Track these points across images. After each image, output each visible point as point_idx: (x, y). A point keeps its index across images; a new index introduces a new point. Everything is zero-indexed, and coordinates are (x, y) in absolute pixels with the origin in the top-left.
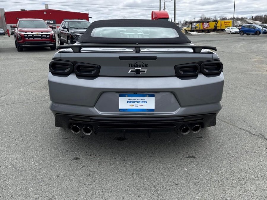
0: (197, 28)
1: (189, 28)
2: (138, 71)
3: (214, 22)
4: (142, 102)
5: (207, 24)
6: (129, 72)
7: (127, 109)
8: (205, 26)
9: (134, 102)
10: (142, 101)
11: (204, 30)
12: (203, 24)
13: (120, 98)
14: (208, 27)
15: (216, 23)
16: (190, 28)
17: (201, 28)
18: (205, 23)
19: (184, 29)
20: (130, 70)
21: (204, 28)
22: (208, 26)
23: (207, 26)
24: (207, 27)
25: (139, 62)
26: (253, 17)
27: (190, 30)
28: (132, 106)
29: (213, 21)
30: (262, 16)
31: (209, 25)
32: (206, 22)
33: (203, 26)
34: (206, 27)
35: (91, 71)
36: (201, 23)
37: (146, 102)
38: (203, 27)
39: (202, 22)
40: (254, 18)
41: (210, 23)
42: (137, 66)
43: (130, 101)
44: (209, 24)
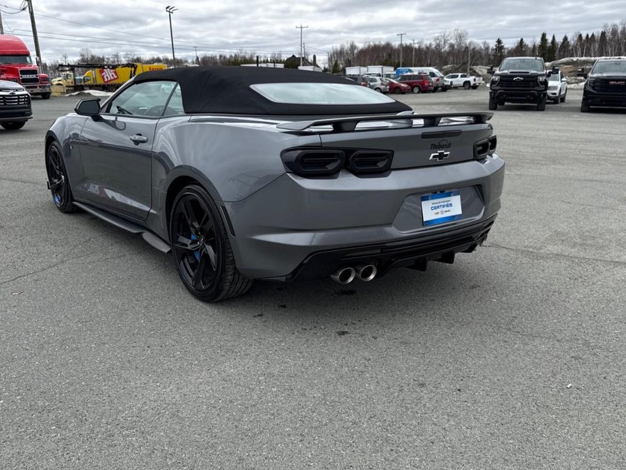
0: (88, 80)
1: (68, 80)
2: (441, 156)
3: (127, 68)
4: (447, 206)
5: (112, 71)
6: (431, 158)
7: (432, 221)
8: (107, 77)
9: (438, 207)
10: (446, 203)
11: (108, 85)
12: (101, 72)
13: (423, 202)
14: (115, 79)
15: (133, 69)
16: (70, 80)
17: (100, 82)
18: (105, 70)
19: (57, 82)
20: (432, 155)
21: (106, 80)
22: (115, 77)
23: (112, 75)
24: (112, 78)
25: (443, 141)
26: (198, 58)
27: (73, 85)
28: (438, 213)
29: (124, 66)
30: (216, 57)
31: (116, 74)
32: (109, 67)
33: (103, 77)
34: (109, 79)
35: (375, 163)
36: (97, 70)
37: (451, 205)
38: (104, 79)
39: (99, 67)
40: (200, 60)
41: (118, 70)
42: (440, 147)
43: (434, 206)
44: (115, 72)
